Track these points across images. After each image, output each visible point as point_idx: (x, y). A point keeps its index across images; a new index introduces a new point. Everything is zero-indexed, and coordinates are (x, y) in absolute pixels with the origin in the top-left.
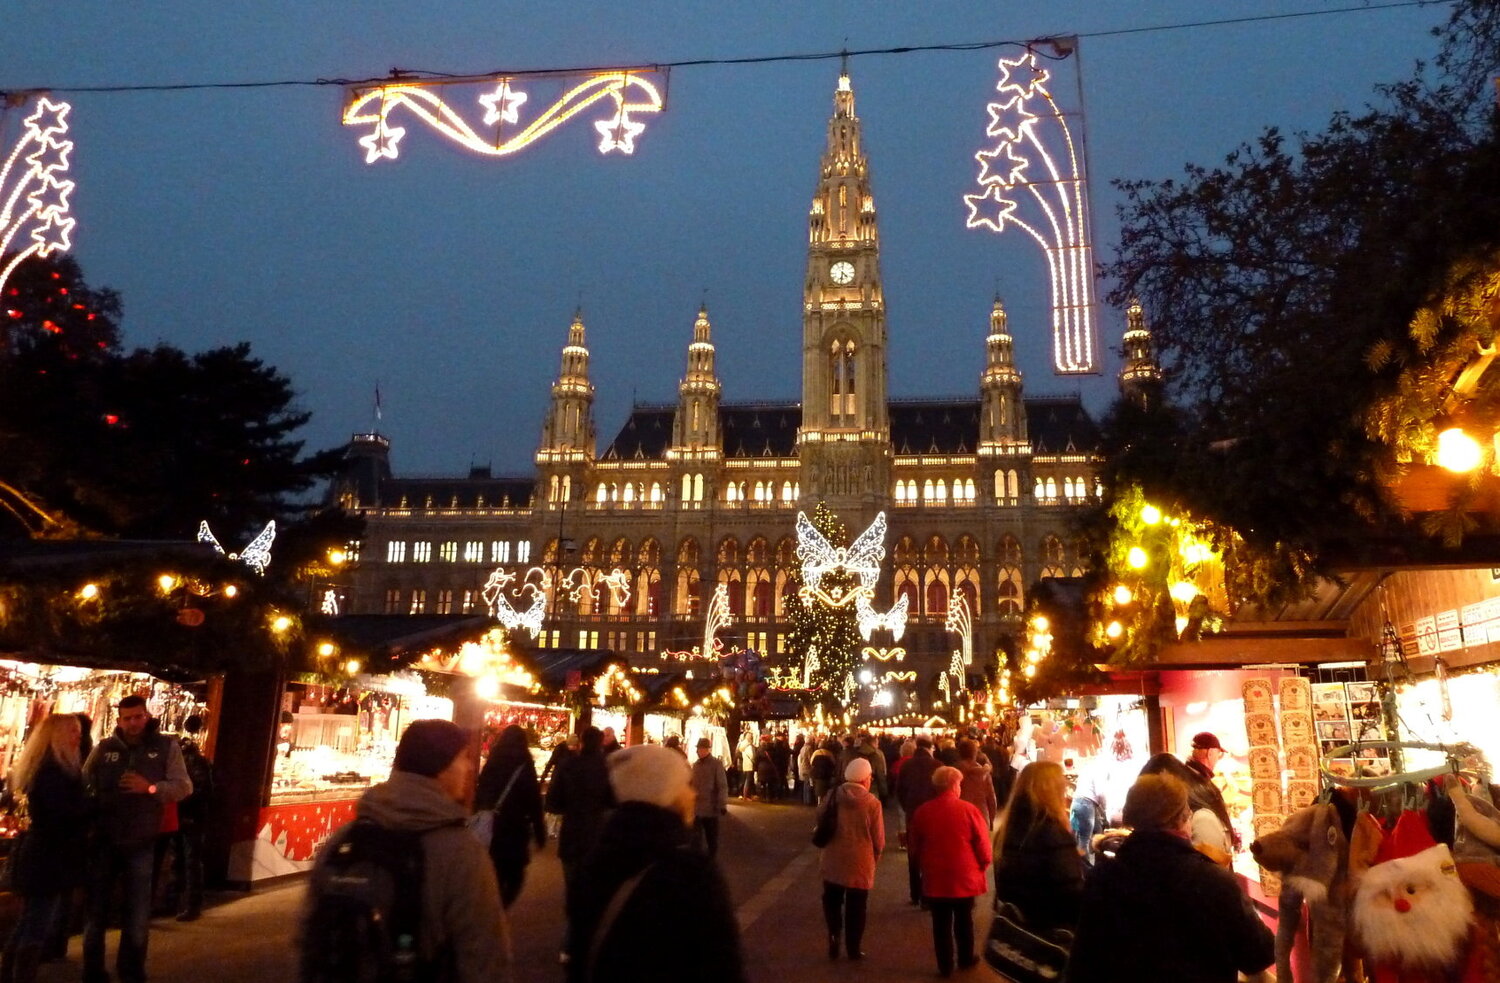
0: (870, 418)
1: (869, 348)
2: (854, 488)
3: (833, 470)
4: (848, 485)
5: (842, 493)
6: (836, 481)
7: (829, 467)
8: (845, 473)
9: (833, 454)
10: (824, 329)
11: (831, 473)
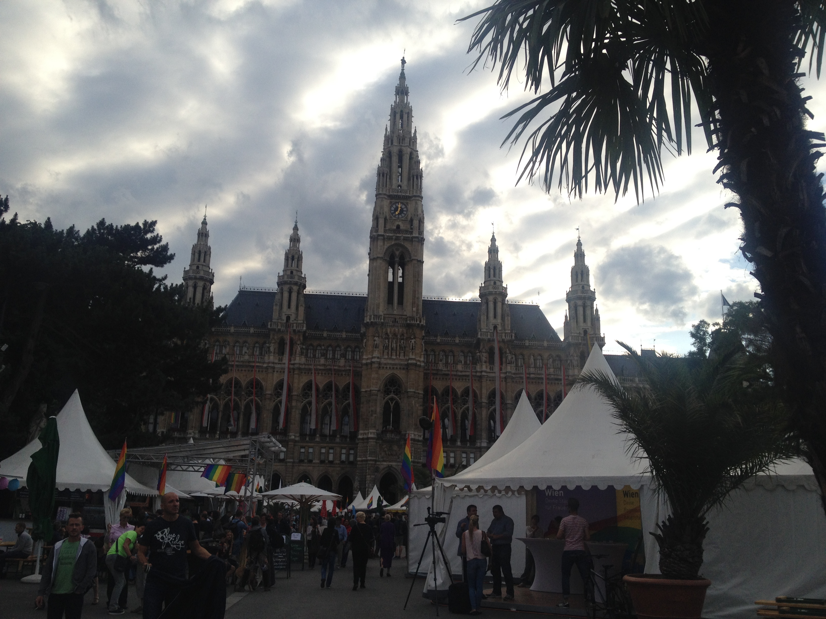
0: (414, 309)
1: (415, 262)
2: (402, 354)
3: (388, 341)
4: (398, 353)
5: (394, 357)
6: (390, 349)
7: (385, 338)
8: (396, 343)
9: (389, 331)
10: (386, 247)
11: (387, 342)
